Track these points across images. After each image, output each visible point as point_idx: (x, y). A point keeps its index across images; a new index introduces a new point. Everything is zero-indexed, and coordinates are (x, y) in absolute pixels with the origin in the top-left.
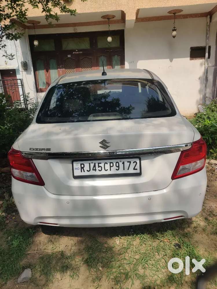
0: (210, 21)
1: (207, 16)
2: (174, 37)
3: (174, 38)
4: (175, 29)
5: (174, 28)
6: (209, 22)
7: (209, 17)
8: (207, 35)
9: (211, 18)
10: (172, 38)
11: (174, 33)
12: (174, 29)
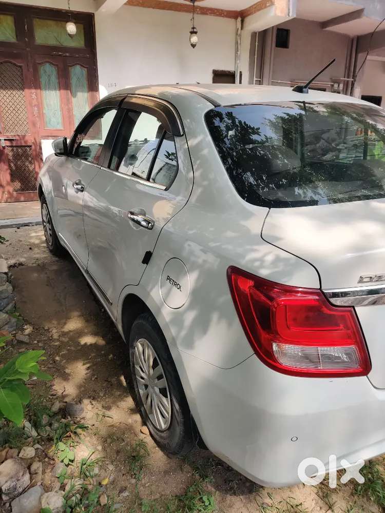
0: (242, 28)
1: (236, 18)
2: (193, 46)
3: (194, 48)
4: (195, 30)
5: (193, 28)
6: (240, 28)
7: (239, 19)
8: (238, 51)
9: (242, 21)
10: (191, 47)
11: (194, 39)
12: (192, 30)
